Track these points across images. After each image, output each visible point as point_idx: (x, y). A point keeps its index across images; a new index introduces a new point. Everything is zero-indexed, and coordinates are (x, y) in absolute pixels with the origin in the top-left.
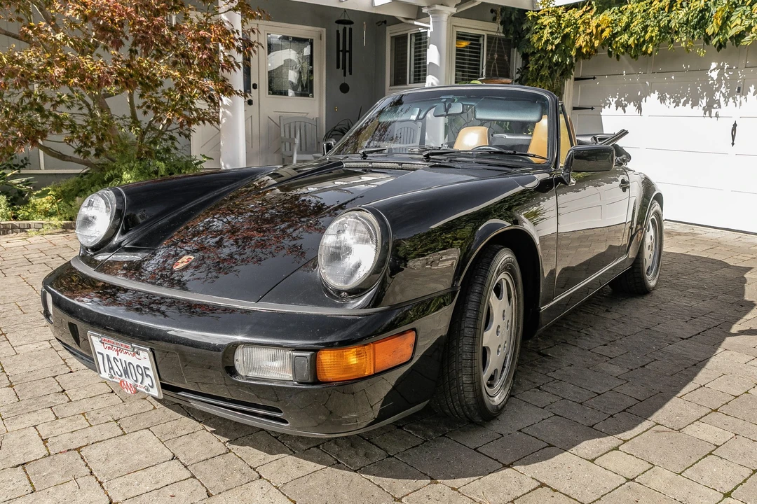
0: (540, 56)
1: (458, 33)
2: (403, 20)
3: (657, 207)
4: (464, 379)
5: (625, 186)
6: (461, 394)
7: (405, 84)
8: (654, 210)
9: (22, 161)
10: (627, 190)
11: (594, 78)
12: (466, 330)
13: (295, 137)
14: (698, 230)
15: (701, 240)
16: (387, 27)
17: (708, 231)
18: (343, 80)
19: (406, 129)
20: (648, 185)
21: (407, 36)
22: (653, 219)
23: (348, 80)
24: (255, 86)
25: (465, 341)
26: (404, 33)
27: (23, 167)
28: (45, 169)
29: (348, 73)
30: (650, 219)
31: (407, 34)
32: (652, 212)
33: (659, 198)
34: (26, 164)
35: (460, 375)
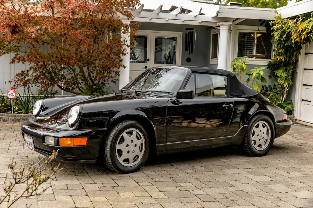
1: (239, 33)
2: (216, 27)
3: (265, 118)
5: (228, 106)
8: (260, 118)
9: (55, 92)
16: (212, 30)
18: (188, 56)
21: (218, 35)
22: (262, 123)
24: (148, 60)
26: (217, 33)
27: (55, 94)
28: (63, 95)
29: (191, 53)
30: (258, 122)
31: (218, 33)
32: (257, 119)
34: (56, 93)
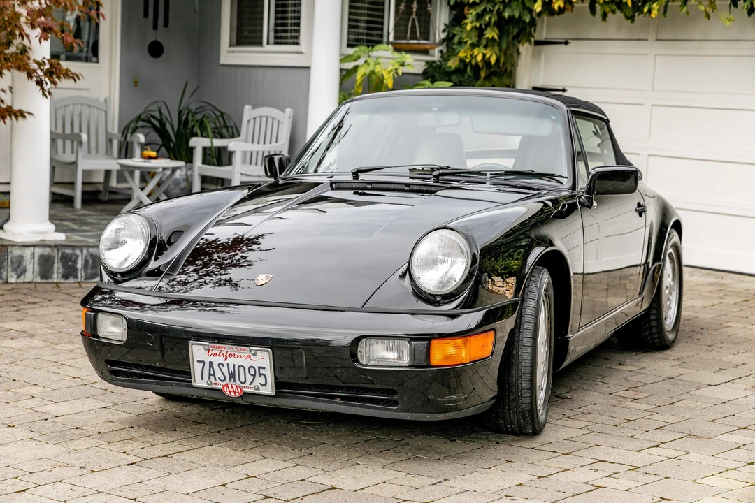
0: (485, 9)
3: (675, 238)
4: (523, 384)
5: (641, 210)
6: (519, 400)
7: (260, 44)
8: (672, 242)
10: (643, 215)
11: (566, 43)
12: (525, 340)
13: (81, 130)
14: (728, 279)
15: (731, 291)
17: (742, 279)
18: (152, 36)
19: (264, 120)
20: (665, 211)
22: (670, 253)
23: (161, 36)
25: (524, 349)
29: (160, 25)
30: (668, 252)
32: (670, 244)
33: (678, 226)
35: (519, 382)
